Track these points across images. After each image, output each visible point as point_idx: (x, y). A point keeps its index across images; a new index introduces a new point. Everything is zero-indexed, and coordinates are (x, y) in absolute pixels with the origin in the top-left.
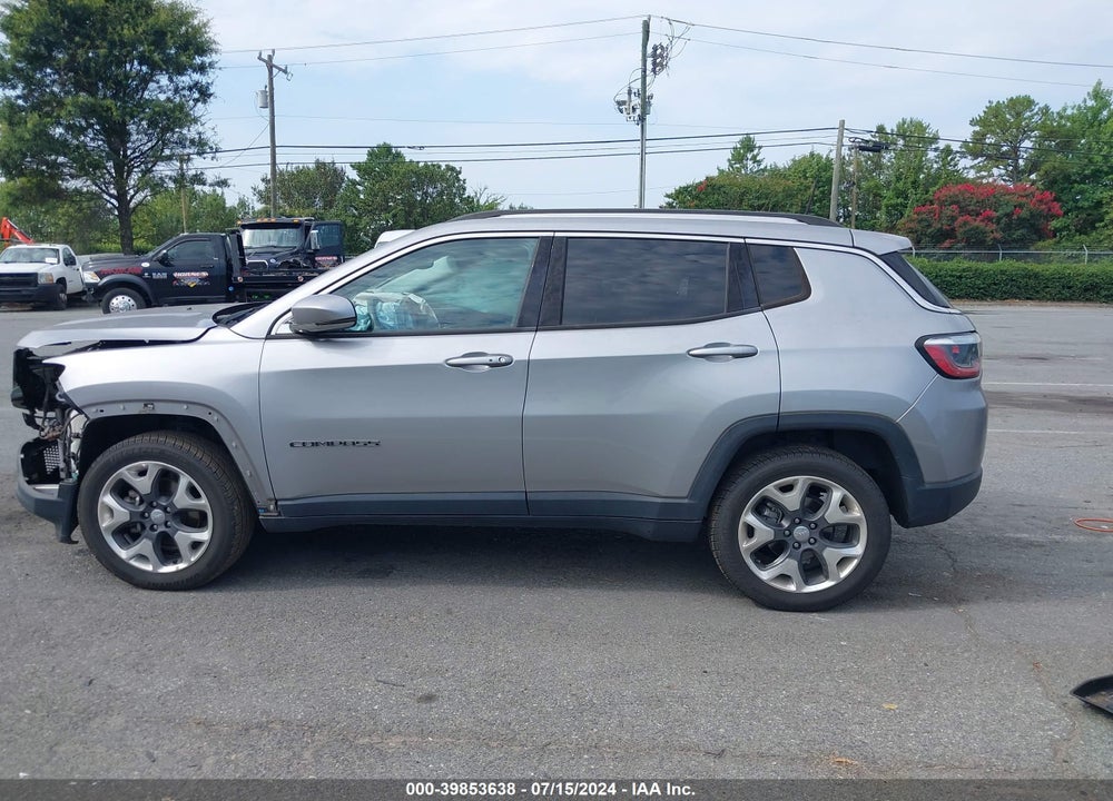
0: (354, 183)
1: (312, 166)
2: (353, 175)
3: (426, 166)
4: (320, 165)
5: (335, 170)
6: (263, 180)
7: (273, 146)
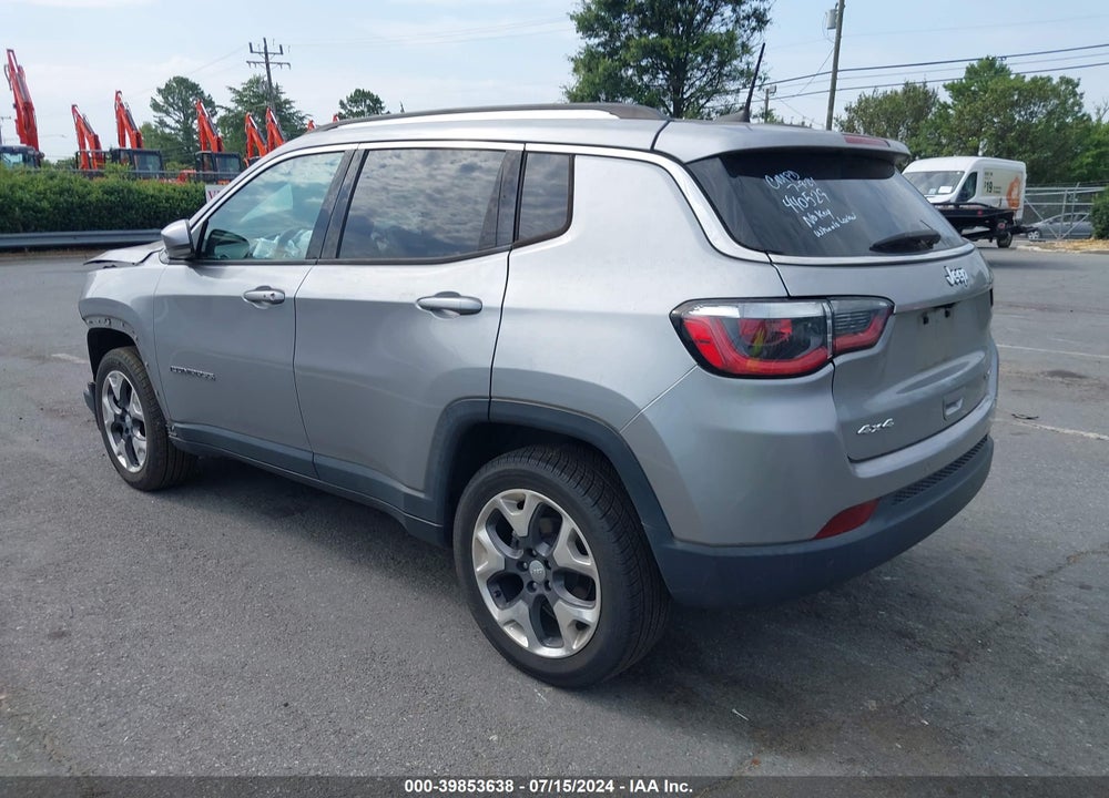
0: (945, 106)
1: (900, 89)
2: (945, 97)
3: (1034, 80)
4: (910, 89)
5: (926, 93)
6: (846, 109)
7: (835, 70)
